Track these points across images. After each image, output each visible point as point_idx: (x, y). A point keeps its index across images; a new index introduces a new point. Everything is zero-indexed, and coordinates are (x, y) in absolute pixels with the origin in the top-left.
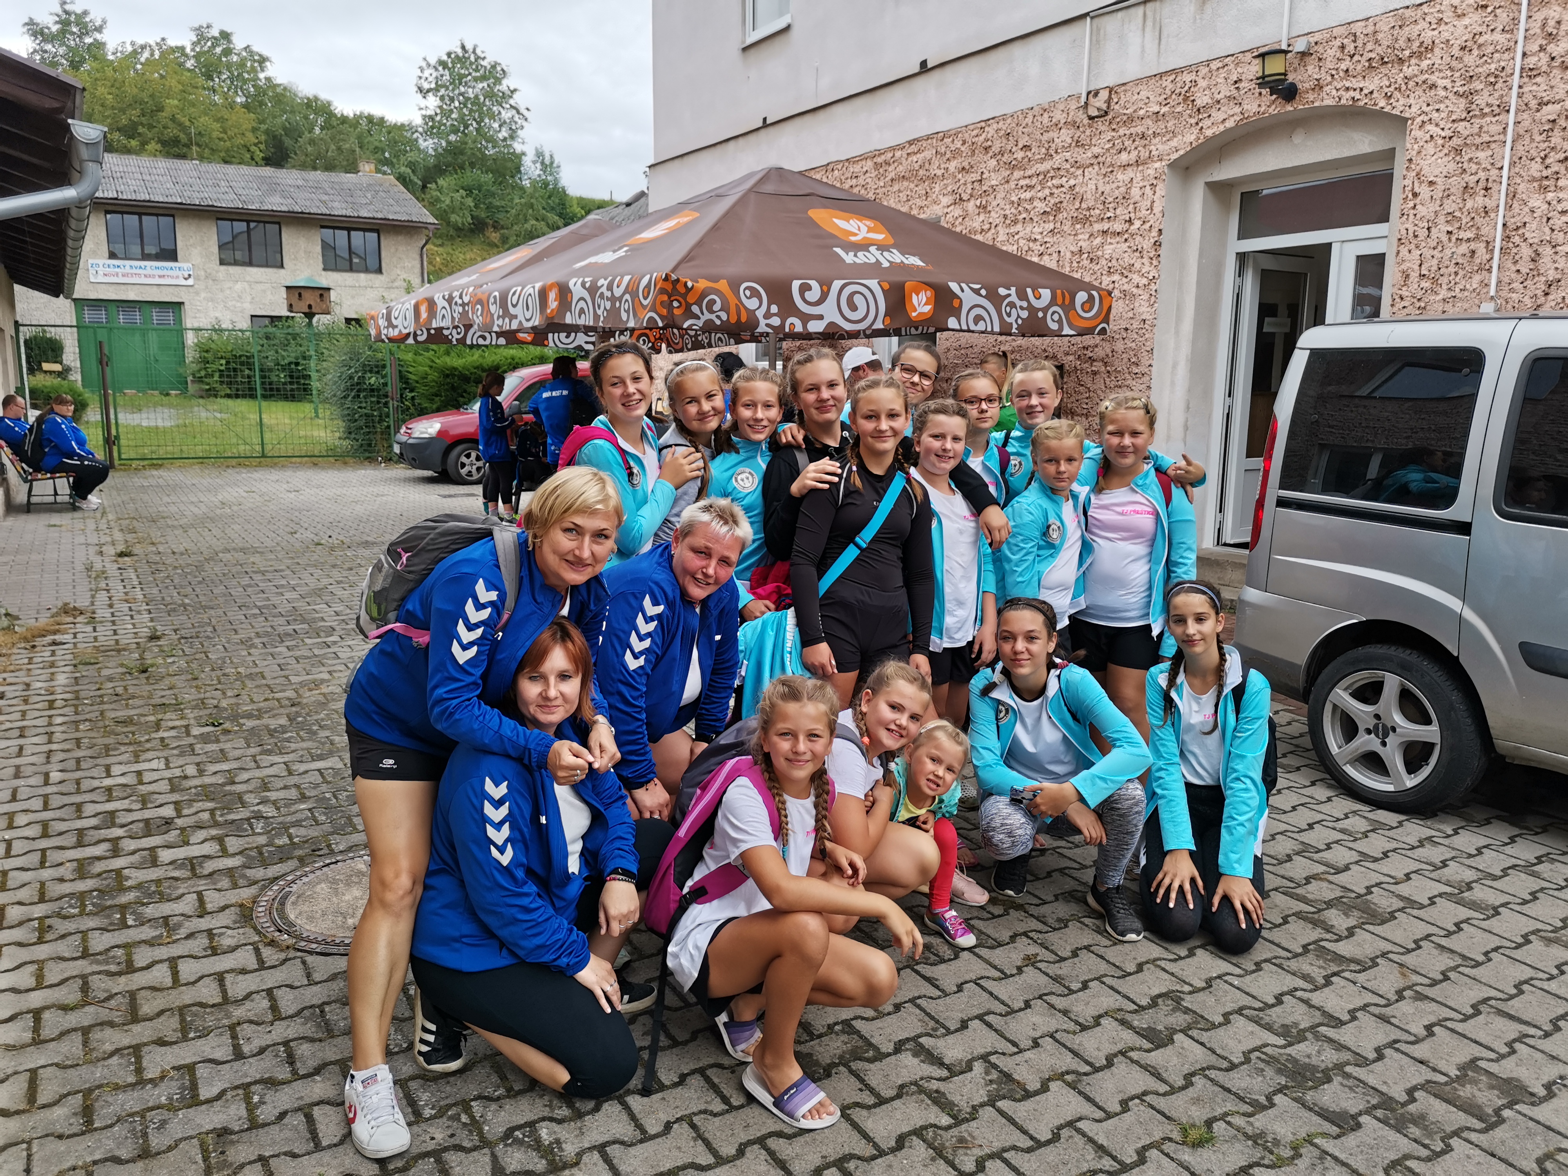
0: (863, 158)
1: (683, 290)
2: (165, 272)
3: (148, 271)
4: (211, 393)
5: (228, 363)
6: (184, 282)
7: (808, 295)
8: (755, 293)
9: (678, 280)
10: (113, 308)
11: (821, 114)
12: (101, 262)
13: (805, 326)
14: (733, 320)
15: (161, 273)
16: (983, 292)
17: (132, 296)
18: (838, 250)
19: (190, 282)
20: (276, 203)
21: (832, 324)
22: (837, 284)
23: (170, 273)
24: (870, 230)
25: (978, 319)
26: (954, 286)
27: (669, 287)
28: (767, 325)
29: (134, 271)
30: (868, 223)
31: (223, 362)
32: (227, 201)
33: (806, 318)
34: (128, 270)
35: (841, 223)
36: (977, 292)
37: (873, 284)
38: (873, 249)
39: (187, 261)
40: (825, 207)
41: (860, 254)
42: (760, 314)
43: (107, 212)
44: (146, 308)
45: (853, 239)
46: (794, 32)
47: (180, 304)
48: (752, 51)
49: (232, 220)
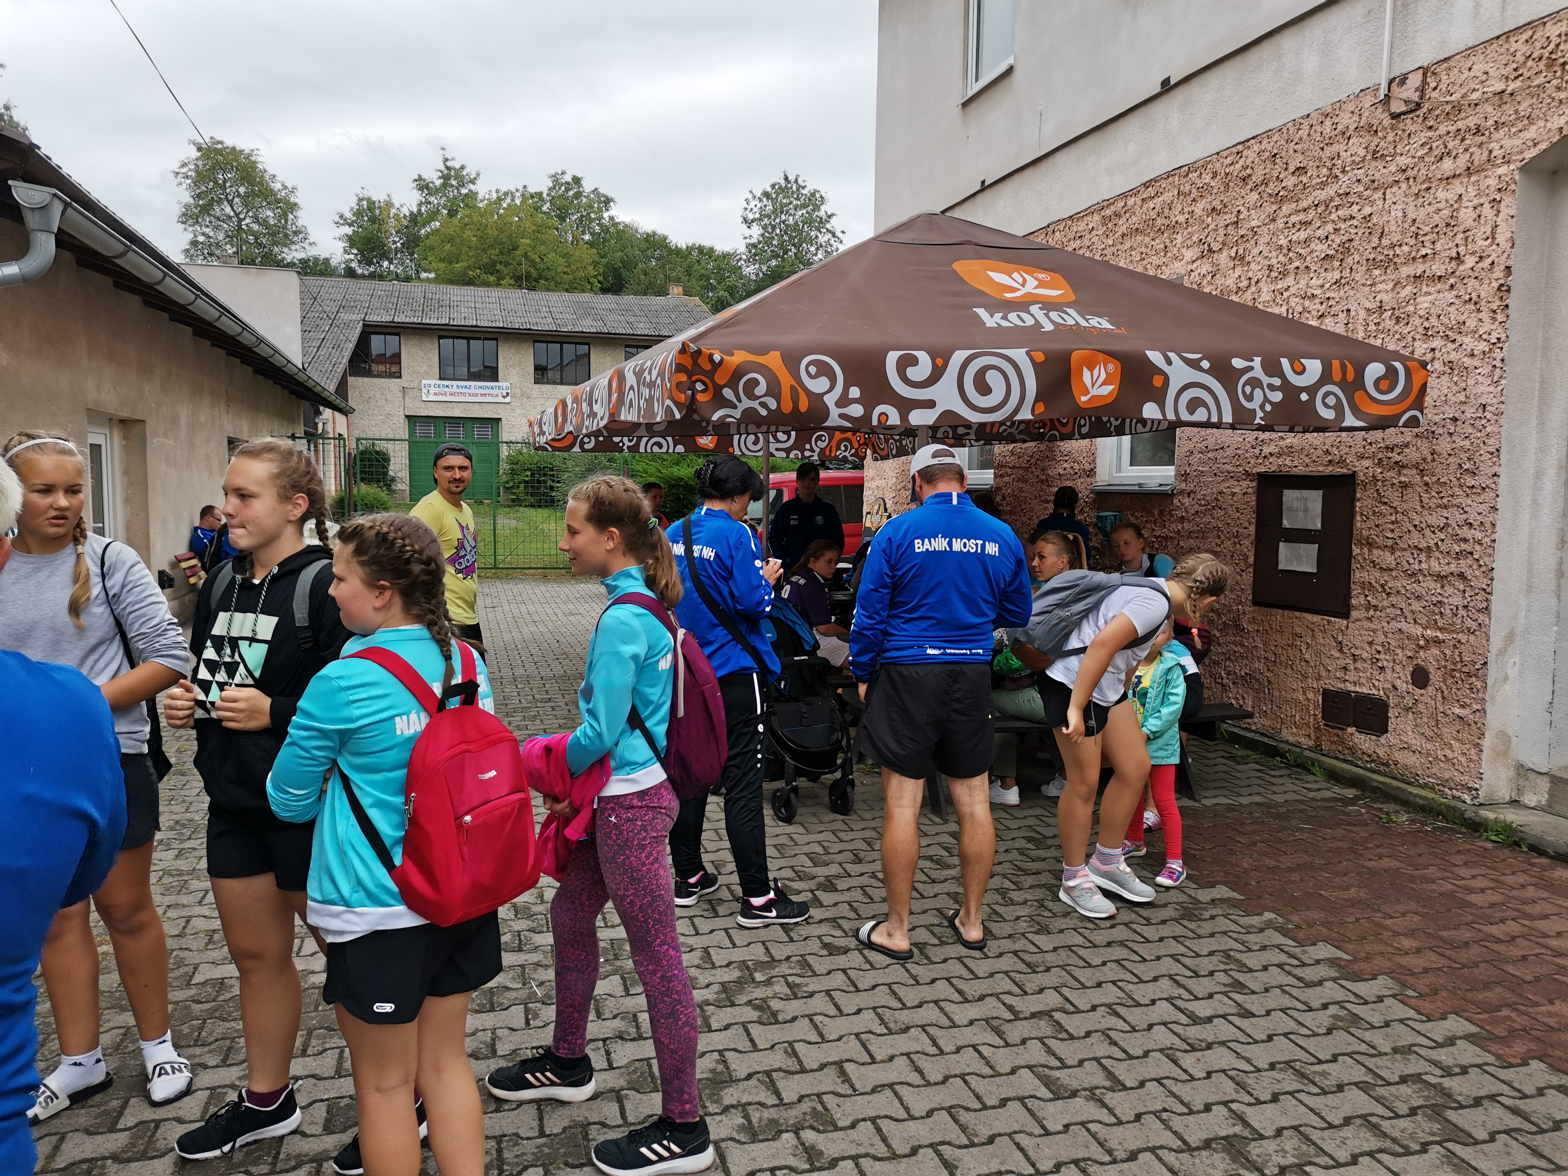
0: (1089, 212)
1: (707, 367)
2: (486, 391)
3: (472, 391)
4: (516, 502)
5: (532, 475)
6: (503, 400)
7: (912, 373)
8: (825, 370)
9: (699, 352)
10: (440, 425)
11: (1043, 166)
12: (432, 382)
13: (904, 417)
14: (787, 408)
15: (483, 392)
16: (1205, 364)
17: (457, 413)
18: (981, 312)
19: (508, 400)
20: (588, 325)
21: (948, 414)
22: (959, 356)
23: (491, 391)
24: (1041, 284)
25: (1194, 404)
26: (1155, 357)
27: (688, 362)
28: (842, 416)
29: (460, 390)
30: (1041, 276)
31: (529, 473)
32: (545, 324)
33: (905, 406)
34: (455, 389)
35: (1000, 278)
36: (1194, 365)
37: (1019, 355)
38: (1034, 309)
39: (506, 381)
40: (982, 257)
41: (1012, 316)
42: (830, 400)
43: (441, 337)
44: (469, 425)
45: (1009, 295)
46: (1017, 75)
47: (500, 419)
48: (973, 106)
49: (548, 342)
